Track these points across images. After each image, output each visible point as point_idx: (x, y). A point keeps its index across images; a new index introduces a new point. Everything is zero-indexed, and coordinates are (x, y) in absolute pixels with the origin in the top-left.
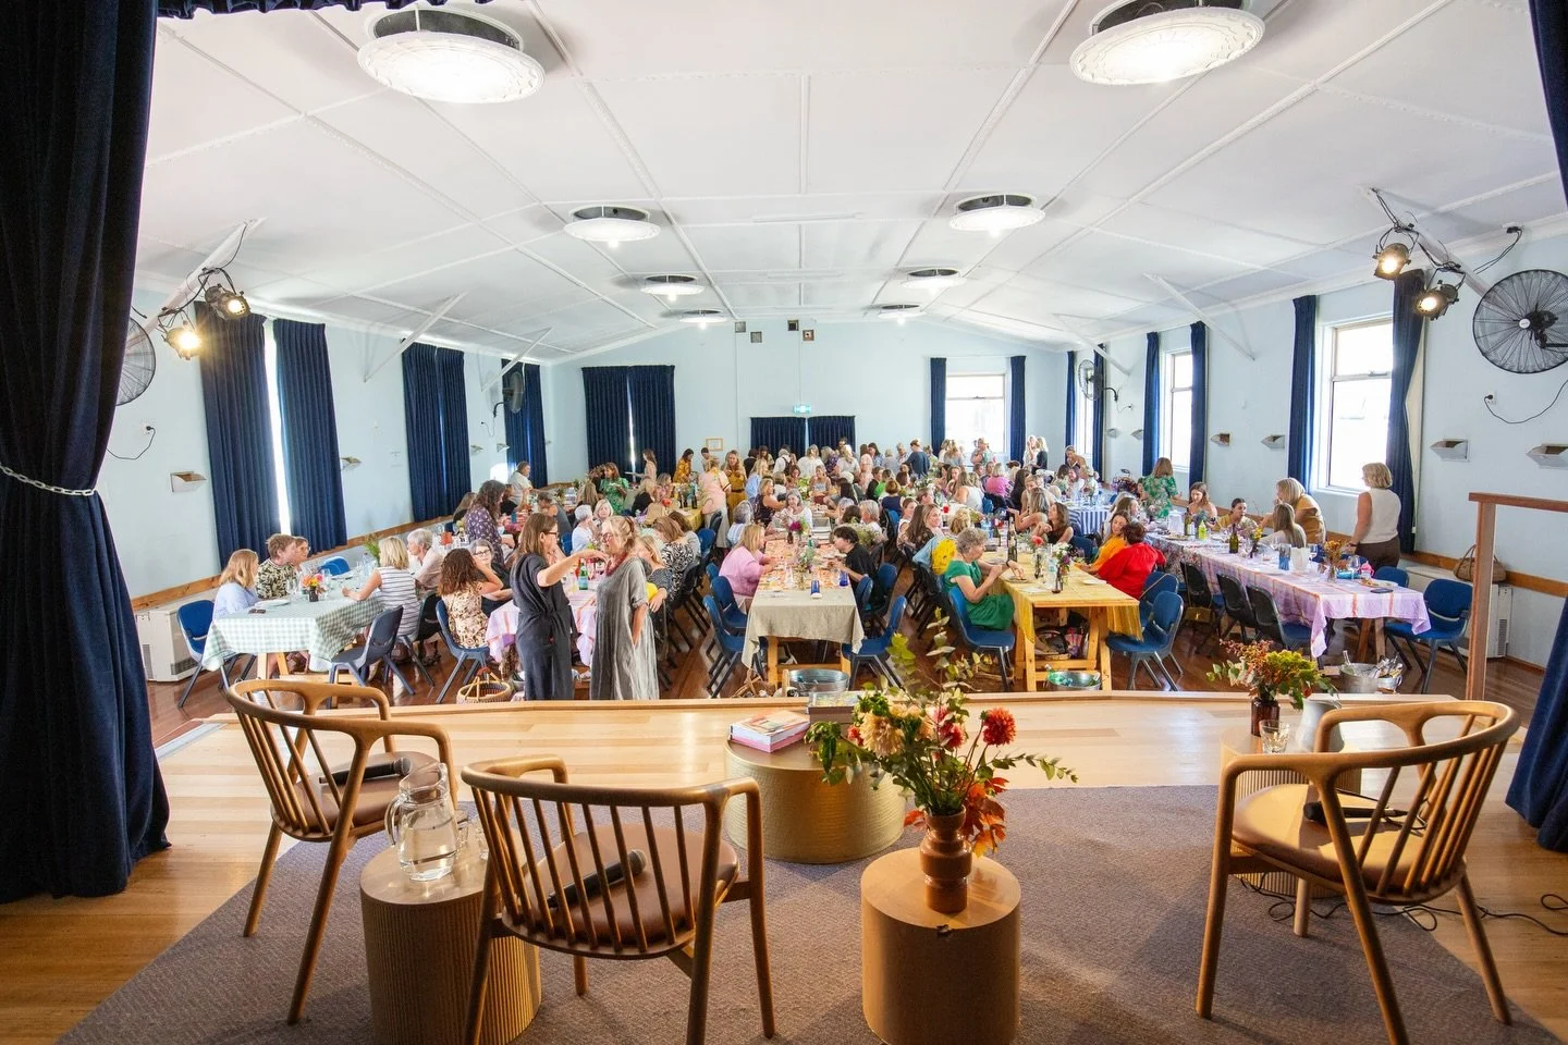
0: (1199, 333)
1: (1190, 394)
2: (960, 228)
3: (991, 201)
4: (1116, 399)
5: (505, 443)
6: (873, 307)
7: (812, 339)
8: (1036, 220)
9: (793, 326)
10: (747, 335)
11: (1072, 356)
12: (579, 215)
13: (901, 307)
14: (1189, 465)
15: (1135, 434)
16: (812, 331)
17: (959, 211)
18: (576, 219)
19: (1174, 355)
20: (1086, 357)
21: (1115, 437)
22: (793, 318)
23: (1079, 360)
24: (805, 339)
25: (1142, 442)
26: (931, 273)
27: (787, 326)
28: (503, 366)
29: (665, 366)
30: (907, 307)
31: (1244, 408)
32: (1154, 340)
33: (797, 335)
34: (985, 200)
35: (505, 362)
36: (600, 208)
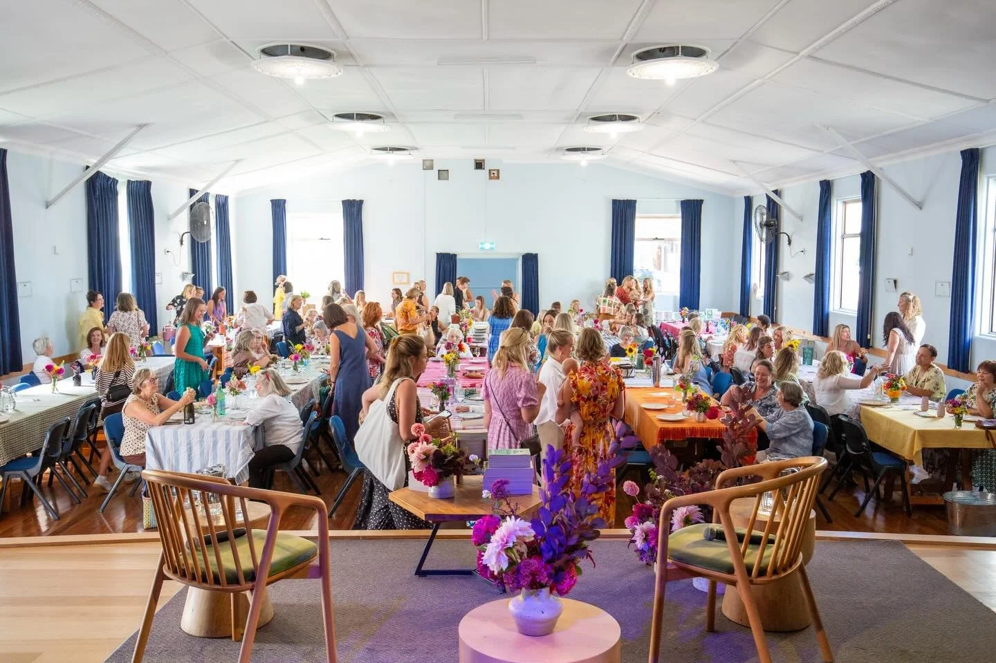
0: (869, 183)
1: (858, 240)
2: (636, 76)
3: (667, 51)
4: (790, 243)
5: (190, 271)
6: (558, 149)
7: (498, 178)
8: (710, 71)
9: (479, 165)
10: (435, 173)
11: (748, 201)
12: (269, 52)
13: (584, 149)
14: (856, 309)
15: (808, 277)
16: (498, 171)
17: (636, 60)
18: (265, 57)
19: (845, 203)
20: (760, 202)
21: (788, 279)
22: (479, 157)
23: (755, 205)
24: (491, 178)
25: (813, 285)
26: (611, 118)
27: (473, 165)
28: (191, 197)
29: (354, 201)
30: (589, 149)
31: (912, 254)
32: (826, 188)
33: (483, 174)
34: (662, 50)
35: (192, 192)
36: (287, 46)
